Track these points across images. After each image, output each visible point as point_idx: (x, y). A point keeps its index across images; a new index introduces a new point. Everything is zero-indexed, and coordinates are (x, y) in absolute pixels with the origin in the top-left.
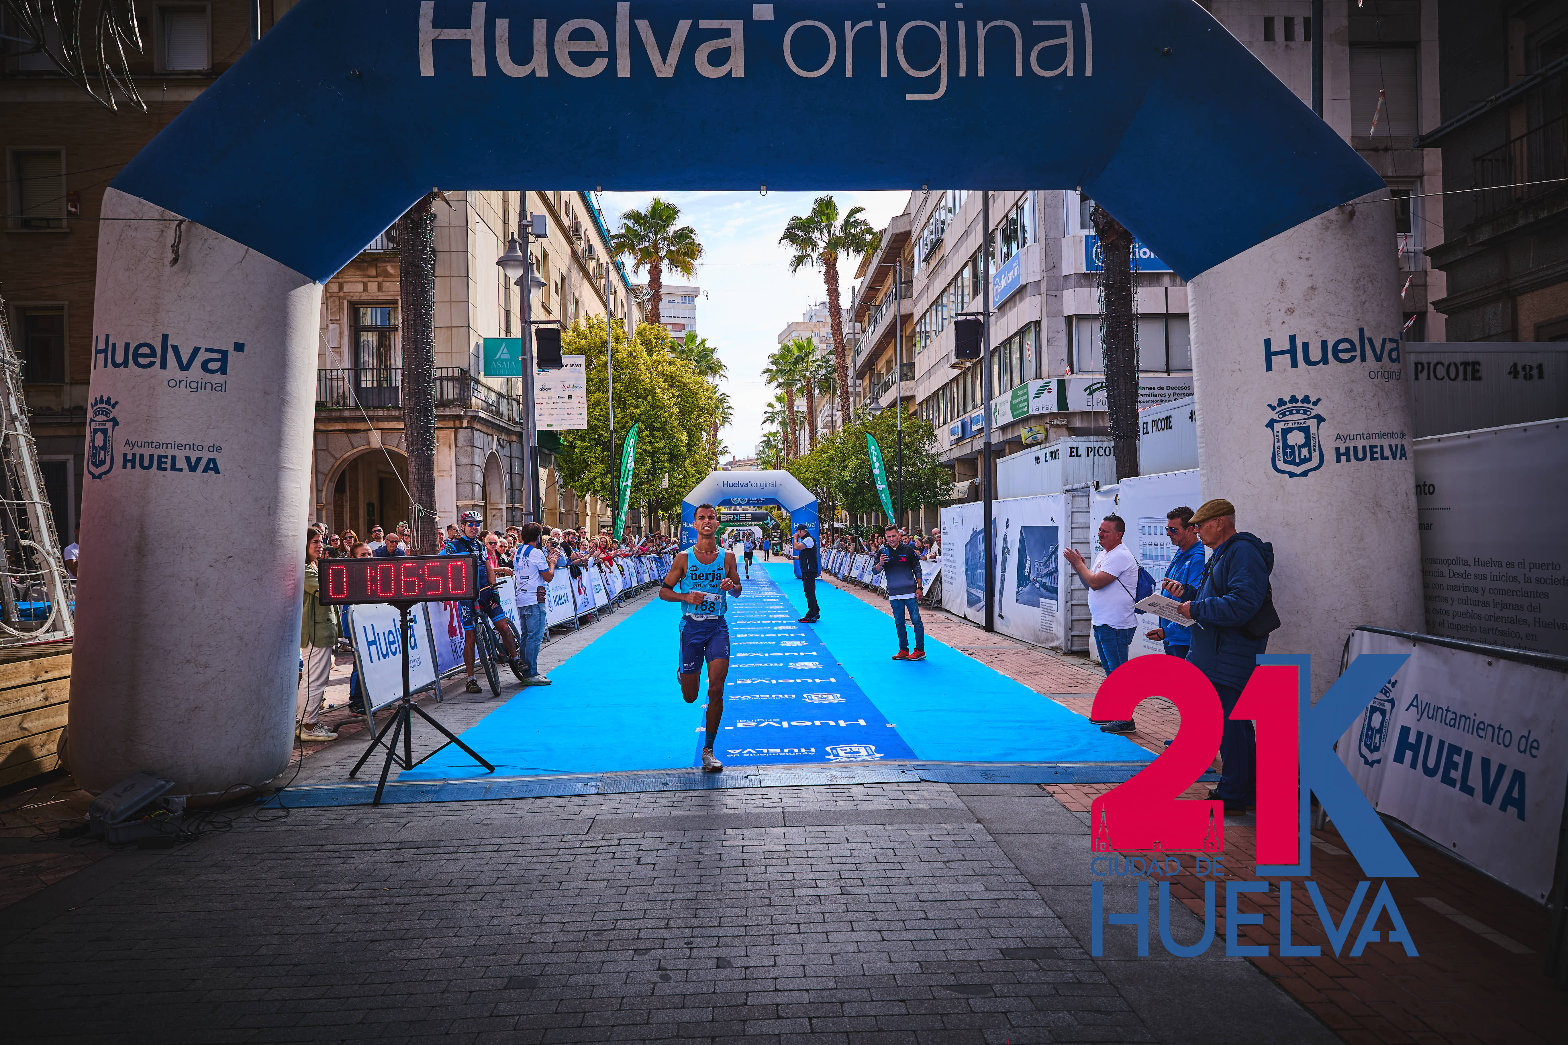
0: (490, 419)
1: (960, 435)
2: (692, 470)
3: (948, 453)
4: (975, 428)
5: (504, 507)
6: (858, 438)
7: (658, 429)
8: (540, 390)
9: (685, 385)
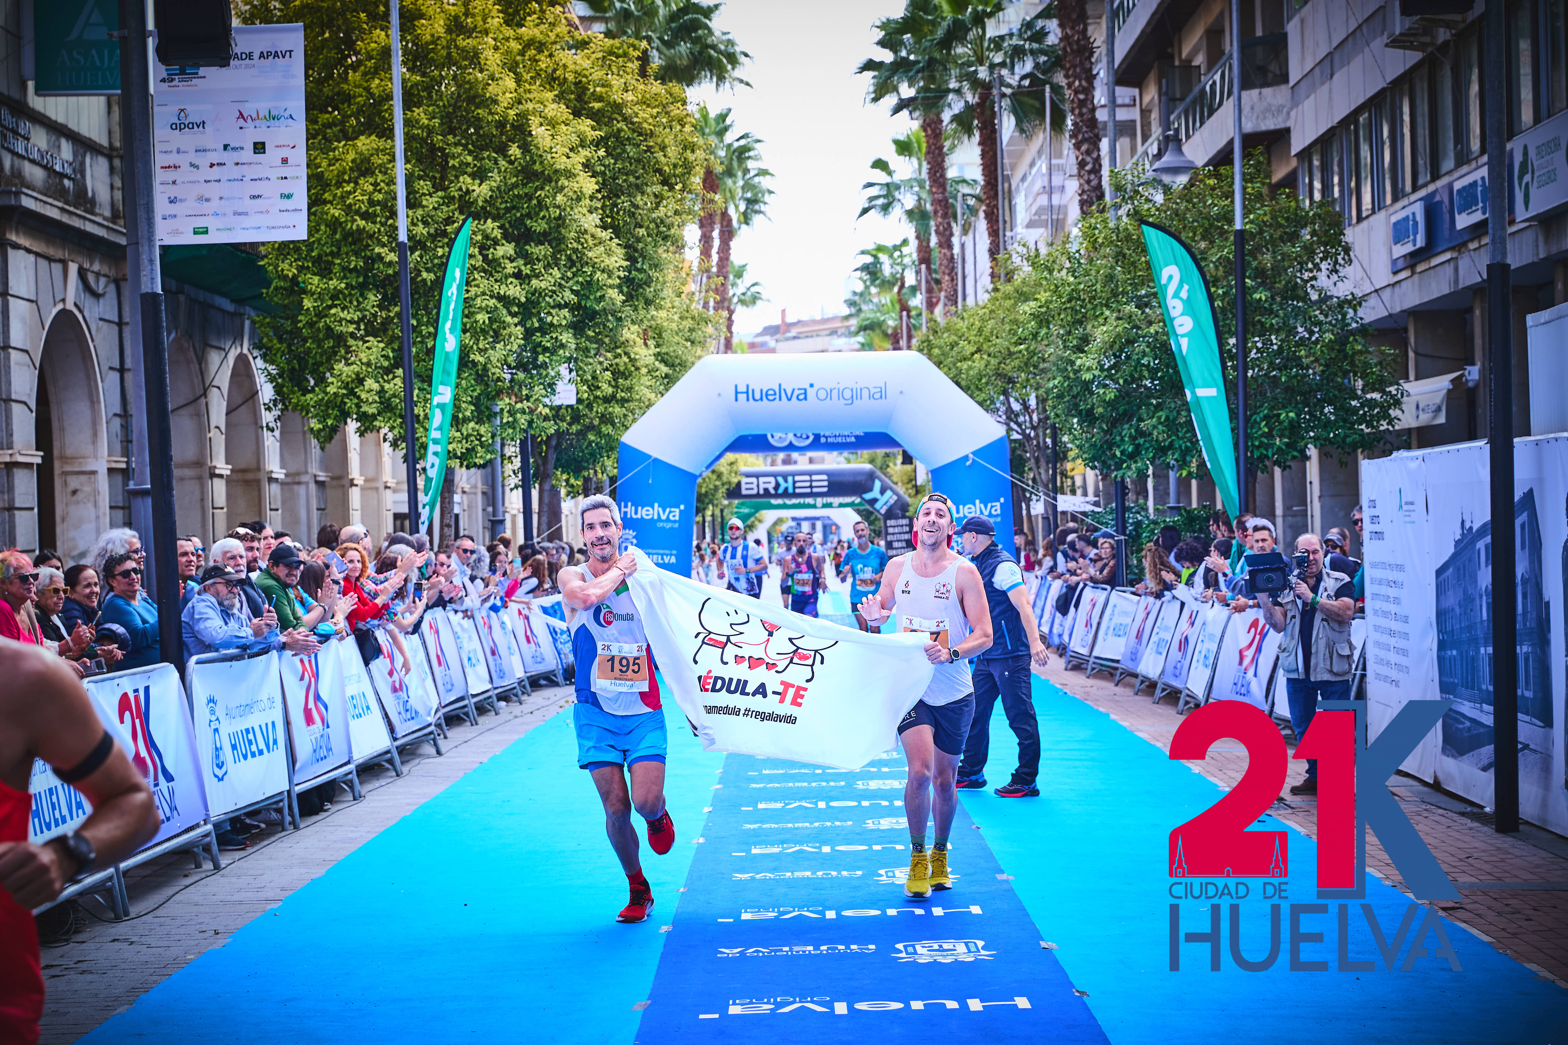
0: (54, 214)
1: (1420, 242)
2: (645, 354)
3: (1386, 295)
4: (1463, 221)
5: (102, 467)
6: (1120, 256)
7: (542, 238)
8: (174, 127)
9: (618, 107)
